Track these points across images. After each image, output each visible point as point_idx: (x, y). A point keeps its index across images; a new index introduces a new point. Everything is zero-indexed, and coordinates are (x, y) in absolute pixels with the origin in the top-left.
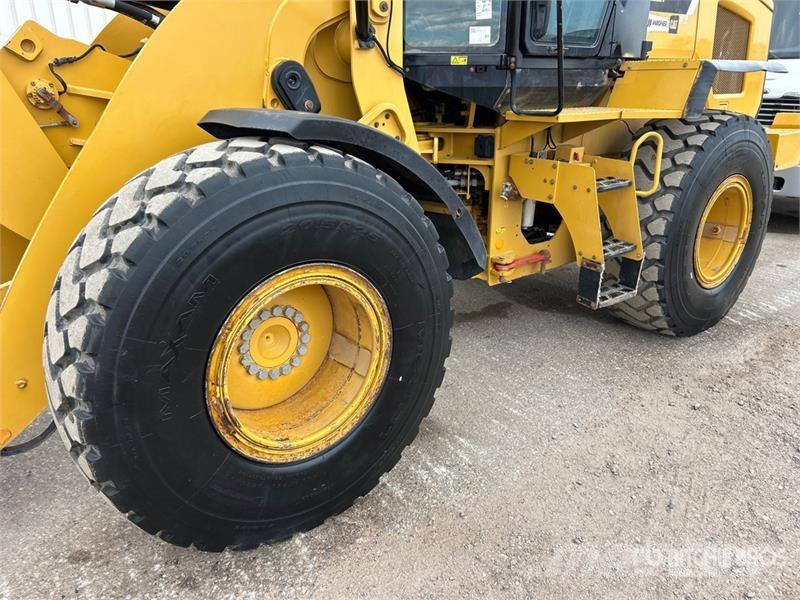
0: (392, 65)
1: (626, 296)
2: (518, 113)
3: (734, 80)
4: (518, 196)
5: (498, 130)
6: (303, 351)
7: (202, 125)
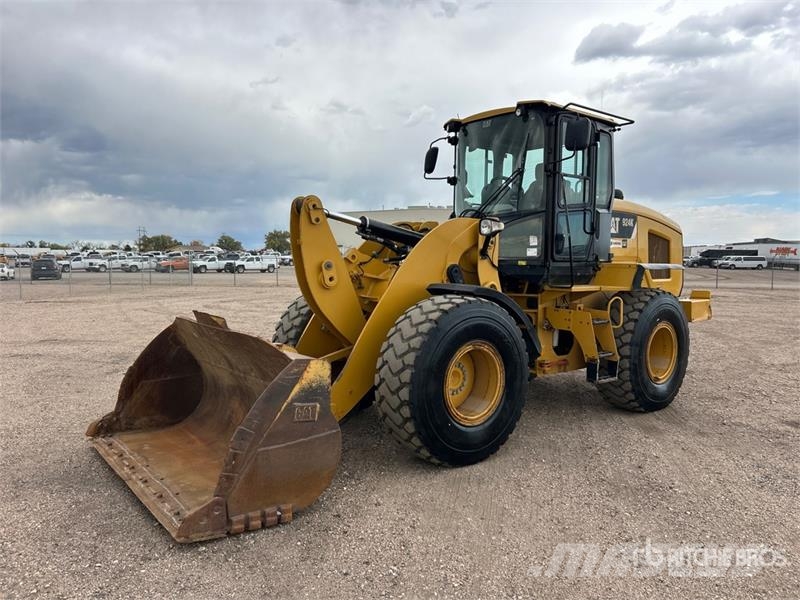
0: (494, 266)
1: (612, 379)
2: (552, 287)
3: (664, 273)
4: (552, 328)
5: (539, 295)
6: (465, 383)
7: (428, 290)
